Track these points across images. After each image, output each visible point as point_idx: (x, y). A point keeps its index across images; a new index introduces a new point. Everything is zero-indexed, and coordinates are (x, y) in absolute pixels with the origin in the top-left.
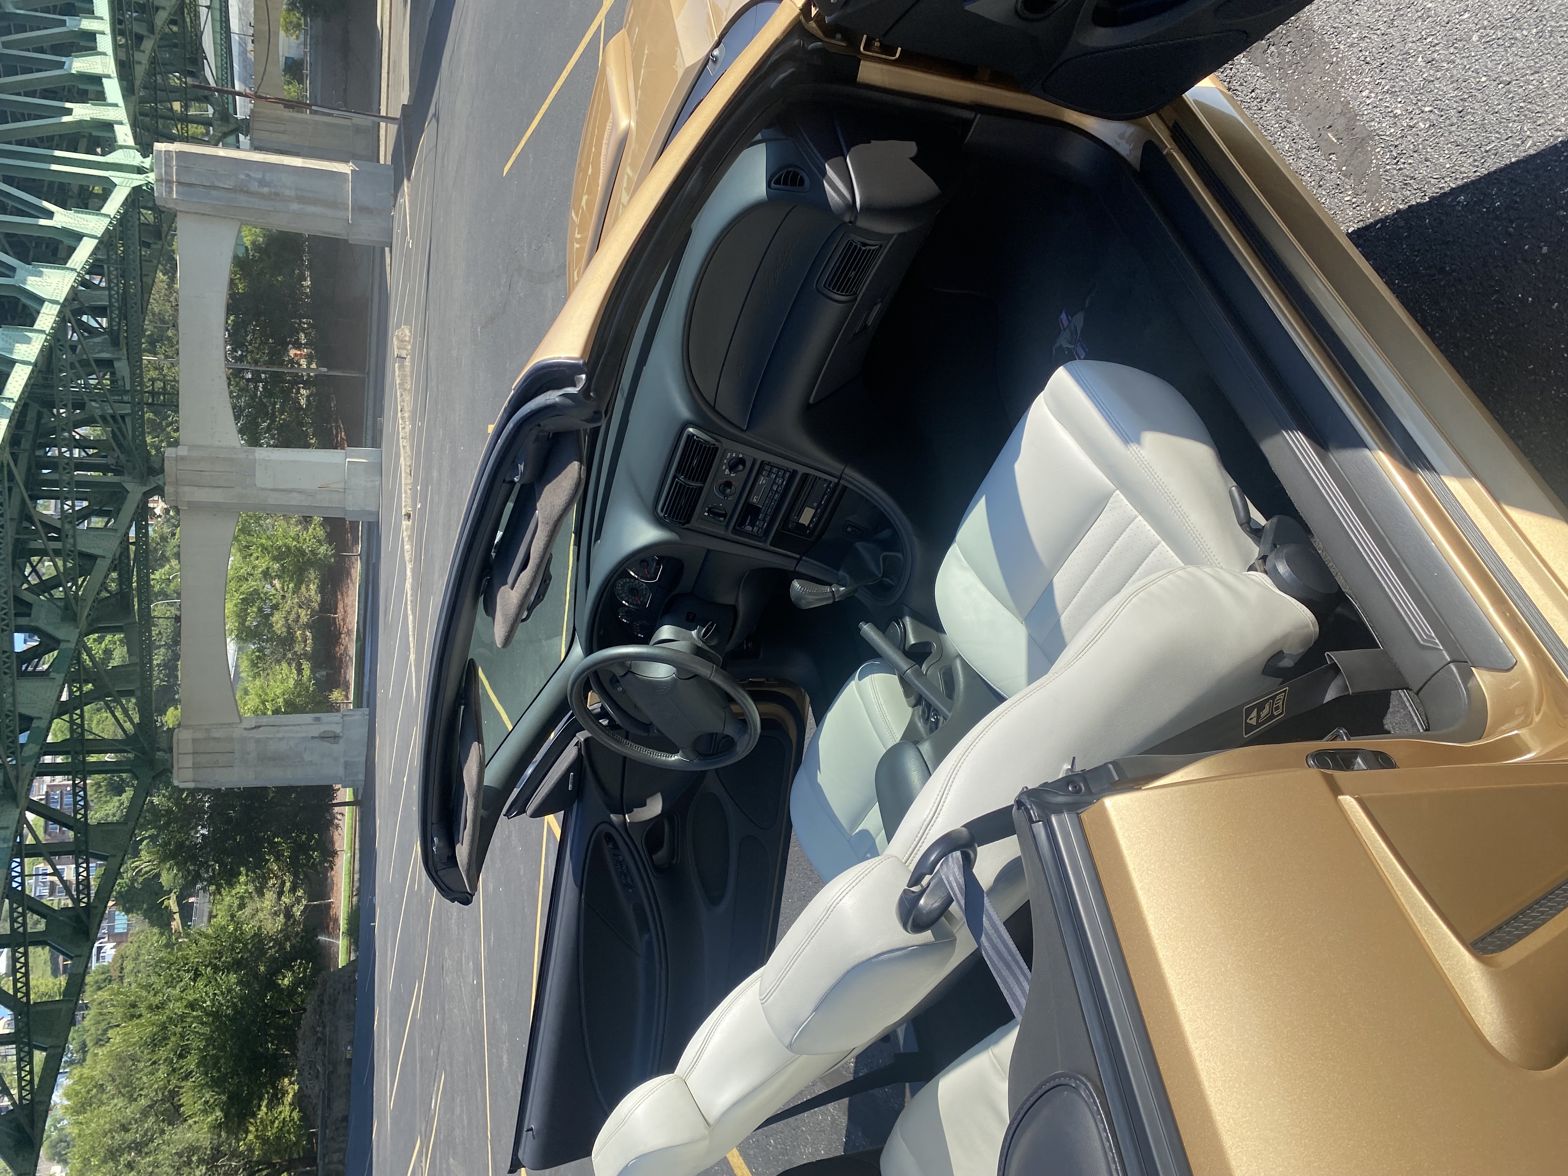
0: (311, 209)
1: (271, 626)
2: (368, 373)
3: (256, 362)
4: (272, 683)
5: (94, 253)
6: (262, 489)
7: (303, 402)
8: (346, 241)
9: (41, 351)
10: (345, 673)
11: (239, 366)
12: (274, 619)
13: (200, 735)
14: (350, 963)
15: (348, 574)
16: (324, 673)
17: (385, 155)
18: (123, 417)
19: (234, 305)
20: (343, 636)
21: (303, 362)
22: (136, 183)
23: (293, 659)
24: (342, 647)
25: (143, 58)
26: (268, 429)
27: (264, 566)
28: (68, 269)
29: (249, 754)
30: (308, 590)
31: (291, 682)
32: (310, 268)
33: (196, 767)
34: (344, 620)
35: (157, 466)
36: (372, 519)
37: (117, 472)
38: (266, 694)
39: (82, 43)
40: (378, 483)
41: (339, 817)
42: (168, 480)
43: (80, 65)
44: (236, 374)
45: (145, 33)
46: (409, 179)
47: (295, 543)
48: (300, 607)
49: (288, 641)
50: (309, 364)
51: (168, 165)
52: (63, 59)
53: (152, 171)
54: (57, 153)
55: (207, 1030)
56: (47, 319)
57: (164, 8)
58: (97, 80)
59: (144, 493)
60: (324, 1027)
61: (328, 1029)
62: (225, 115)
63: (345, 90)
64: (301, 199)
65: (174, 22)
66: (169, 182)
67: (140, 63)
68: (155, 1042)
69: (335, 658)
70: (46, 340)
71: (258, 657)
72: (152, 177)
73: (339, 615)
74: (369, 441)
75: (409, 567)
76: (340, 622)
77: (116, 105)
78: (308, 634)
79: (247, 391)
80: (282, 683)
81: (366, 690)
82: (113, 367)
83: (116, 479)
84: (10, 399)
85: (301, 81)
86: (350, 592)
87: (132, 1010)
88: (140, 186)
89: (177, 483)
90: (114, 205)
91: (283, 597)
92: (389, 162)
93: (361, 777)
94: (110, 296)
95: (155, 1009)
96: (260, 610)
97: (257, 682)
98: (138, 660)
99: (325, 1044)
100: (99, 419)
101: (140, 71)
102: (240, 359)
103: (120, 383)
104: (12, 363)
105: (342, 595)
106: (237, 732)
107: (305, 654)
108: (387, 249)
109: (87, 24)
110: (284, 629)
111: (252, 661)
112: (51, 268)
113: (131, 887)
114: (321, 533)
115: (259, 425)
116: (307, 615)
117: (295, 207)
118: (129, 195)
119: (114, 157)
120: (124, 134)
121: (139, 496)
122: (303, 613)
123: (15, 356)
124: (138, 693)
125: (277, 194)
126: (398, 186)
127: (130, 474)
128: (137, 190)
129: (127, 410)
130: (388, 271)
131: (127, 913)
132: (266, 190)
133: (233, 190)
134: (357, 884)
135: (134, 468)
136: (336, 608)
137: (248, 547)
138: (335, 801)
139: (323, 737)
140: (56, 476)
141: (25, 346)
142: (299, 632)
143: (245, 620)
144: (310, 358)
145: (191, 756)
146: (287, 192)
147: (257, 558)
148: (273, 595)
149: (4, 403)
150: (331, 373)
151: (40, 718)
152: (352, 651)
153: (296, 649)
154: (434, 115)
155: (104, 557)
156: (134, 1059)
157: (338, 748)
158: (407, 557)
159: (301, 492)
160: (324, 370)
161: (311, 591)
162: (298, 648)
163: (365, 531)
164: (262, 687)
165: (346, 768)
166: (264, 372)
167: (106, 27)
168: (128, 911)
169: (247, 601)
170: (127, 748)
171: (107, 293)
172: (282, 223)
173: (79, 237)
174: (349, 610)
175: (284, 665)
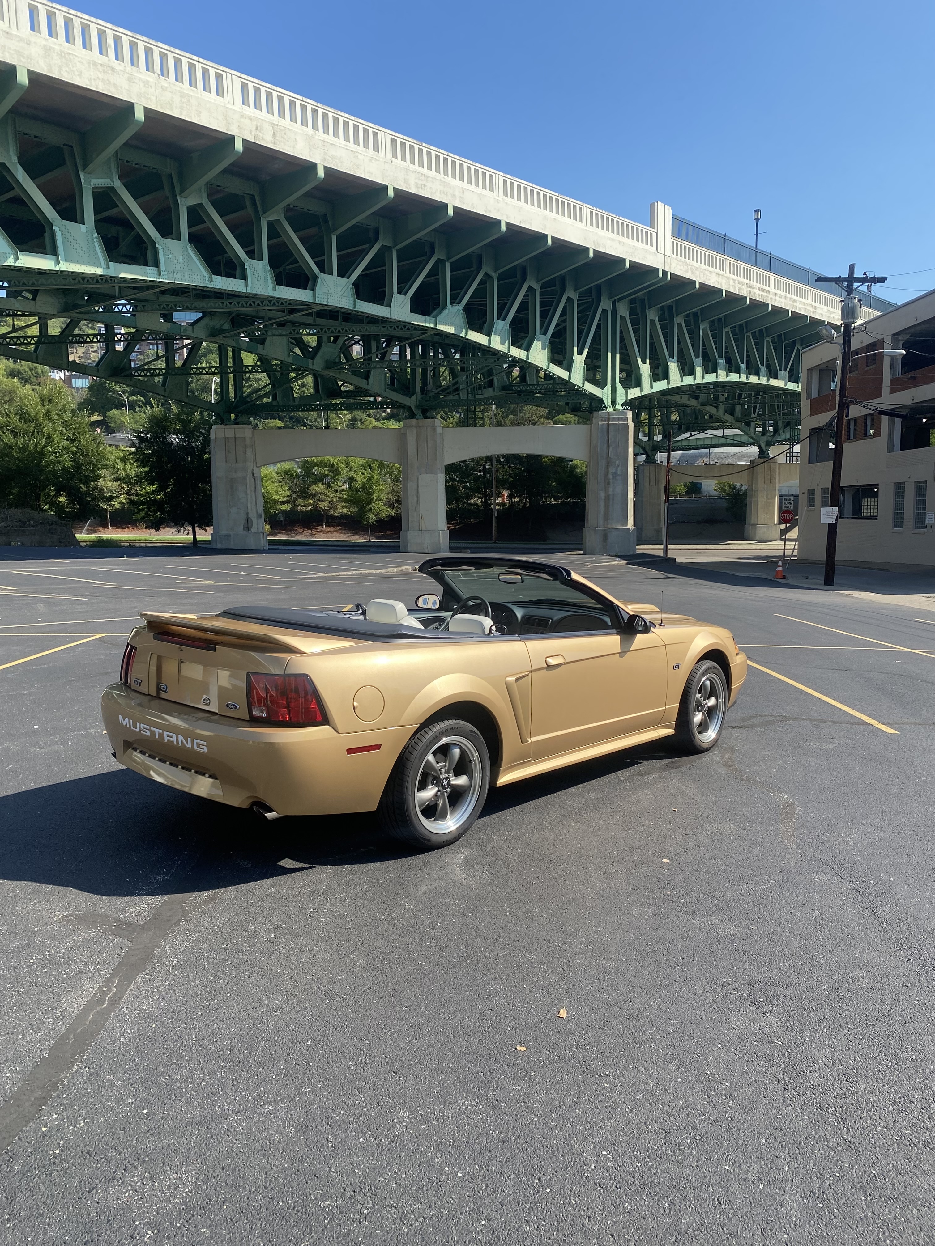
0: (602, 504)
1: (315, 483)
2: (495, 543)
3: (497, 471)
4: (276, 484)
5: (559, 377)
6: (418, 478)
7: (472, 501)
8: (584, 526)
9: (497, 350)
10: (282, 533)
11: (494, 460)
12: (320, 485)
13: (248, 441)
14: (78, 542)
15: (355, 534)
16: (282, 519)
17: (642, 549)
18: (459, 394)
19: (534, 459)
20: (310, 531)
21: (500, 500)
22: (605, 401)
23: (291, 499)
24: (301, 531)
25: (685, 400)
26: (453, 480)
27: (358, 479)
28: (549, 364)
29: (235, 472)
30: (343, 507)
31: (277, 497)
32: (563, 502)
33: (226, 439)
34: (321, 531)
35: (428, 414)
36: (402, 549)
37: (422, 389)
38: (267, 481)
39: (687, 368)
40: (427, 551)
41: (186, 532)
42: (420, 421)
43: (673, 367)
44: (489, 459)
45: (700, 400)
46: (627, 564)
47: (375, 498)
48: (330, 502)
49: (305, 494)
50: (499, 504)
51: (618, 419)
52: (675, 358)
53: (614, 410)
54: (618, 356)
55: (32, 448)
56: (517, 353)
57: (718, 411)
58: (666, 376)
59: (410, 407)
60: (33, 526)
61: (32, 528)
62: (656, 448)
63: (684, 522)
64: (607, 498)
65: (711, 417)
66: (608, 420)
67: (681, 398)
68: (23, 416)
69: (294, 526)
70: (504, 353)
71: (292, 475)
72: (610, 410)
73: (325, 528)
74: (453, 545)
75: (383, 571)
76: (320, 528)
77: (652, 388)
78: (310, 508)
79: (477, 465)
80: (275, 491)
81: (280, 547)
82: (489, 387)
83: (418, 390)
84: (466, 335)
85: (687, 493)
86: (342, 535)
87: (47, 400)
88: (604, 403)
89: (418, 427)
90: (590, 388)
91: (336, 491)
92: (638, 551)
93: (219, 546)
94: (533, 385)
95: (48, 414)
96: (327, 476)
97: (275, 475)
98: (297, 403)
99: (21, 527)
100: (456, 380)
101: (676, 398)
102: (498, 461)
103: (479, 392)
104: (489, 335)
105: (340, 530)
106: (250, 465)
107: (295, 506)
108: (581, 552)
109: (698, 370)
110: (313, 492)
111: (289, 471)
112: (548, 354)
113: (109, 390)
114: (383, 515)
115: (455, 473)
116: (324, 506)
117: (602, 494)
118: (597, 397)
119: (619, 388)
120: (634, 393)
121: (408, 404)
122: (326, 504)
123: (493, 336)
124: (275, 403)
125: (609, 483)
126: (622, 557)
127: (422, 398)
128: (601, 401)
129: (463, 396)
130: (569, 553)
131: (89, 388)
132: (611, 477)
133: (608, 458)
134: (137, 545)
135: (426, 401)
136: (329, 526)
137: (371, 468)
138: (197, 529)
139: (248, 521)
140: (417, 357)
141: (499, 341)
142: (312, 502)
143: (318, 466)
144: (502, 504)
145: (233, 436)
146: (611, 490)
147: (363, 474)
148: (337, 485)
149: (464, 330)
150: (494, 519)
151: (263, 349)
152: (299, 538)
153: (299, 500)
154: (667, 577)
155: (368, 384)
156: (11, 401)
157: (240, 530)
158: (389, 570)
159: (418, 502)
160: (496, 515)
161: (342, 510)
162: (300, 501)
163: (388, 544)
164: (272, 478)
165: (226, 536)
166: (491, 476)
167: (699, 380)
168: (90, 388)
169: (332, 467)
170: (238, 398)
171: (535, 383)
172: (591, 486)
173: (569, 369)
174: (329, 534)
175: (289, 493)
